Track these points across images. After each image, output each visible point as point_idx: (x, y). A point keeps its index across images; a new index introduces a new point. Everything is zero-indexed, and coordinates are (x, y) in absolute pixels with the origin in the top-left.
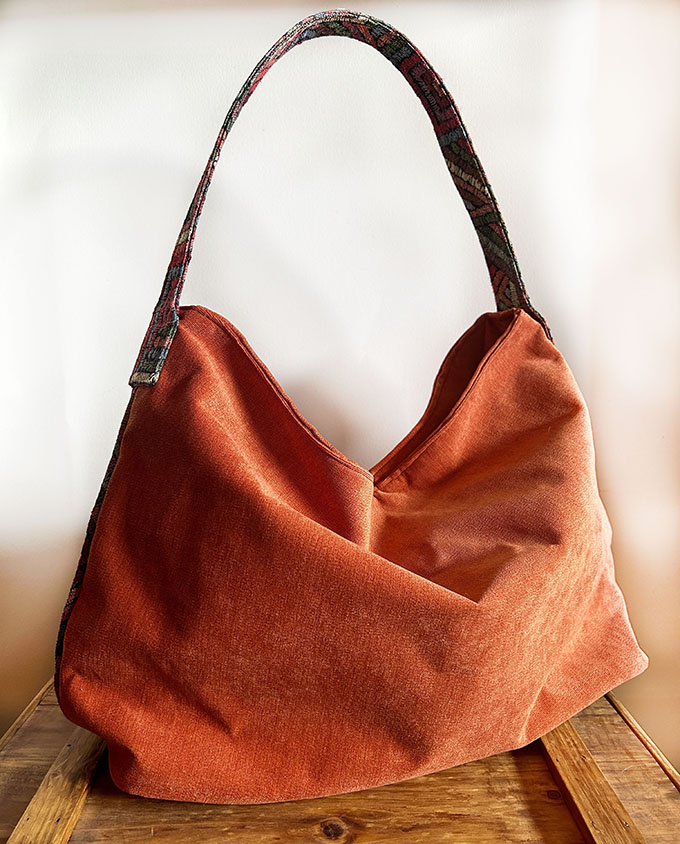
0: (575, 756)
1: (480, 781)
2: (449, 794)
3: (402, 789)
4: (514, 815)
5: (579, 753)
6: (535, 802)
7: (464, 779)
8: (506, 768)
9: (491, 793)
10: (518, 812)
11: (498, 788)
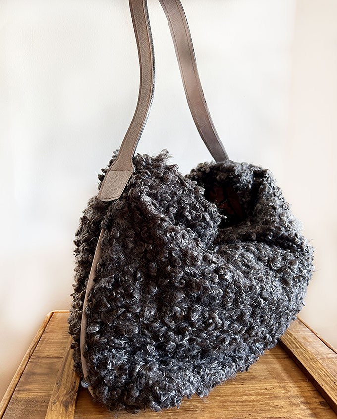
0: (330, 382)
1: (284, 397)
2: (270, 406)
3: (245, 404)
4: (307, 416)
5: (332, 380)
6: (316, 408)
7: (275, 397)
8: (294, 389)
9: (292, 404)
10: (309, 414)
11: (294, 401)
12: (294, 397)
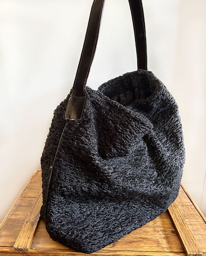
0: (180, 220)
1: (152, 227)
2: (142, 231)
6: (168, 234)
7: (147, 226)
8: (159, 222)
9: (155, 231)
10: (163, 237)
11: (157, 229)
12: (157, 227)
